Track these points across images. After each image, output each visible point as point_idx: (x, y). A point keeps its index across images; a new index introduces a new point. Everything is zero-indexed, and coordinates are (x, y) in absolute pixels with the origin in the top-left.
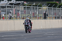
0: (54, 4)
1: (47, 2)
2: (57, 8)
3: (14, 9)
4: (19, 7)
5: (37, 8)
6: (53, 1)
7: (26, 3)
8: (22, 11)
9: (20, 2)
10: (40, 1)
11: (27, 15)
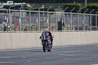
1: (63, 4)
2: (79, 13)
3: (10, 15)
4: (19, 11)
5: (47, 13)
6: (73, 3)
7: (30, 6)
8: (24, 18)
9: (20, 4)
10: (53, 3)
11: (31, 24)
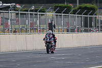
0: (65, 7)
1: (54, 5)
2: (71, 14)
4: (8, 13)
5: (37, 14)
6: (64, 3)
7: (20, 7)
8: (13, 20)
10: (43, 3)
11: (21, 26)
